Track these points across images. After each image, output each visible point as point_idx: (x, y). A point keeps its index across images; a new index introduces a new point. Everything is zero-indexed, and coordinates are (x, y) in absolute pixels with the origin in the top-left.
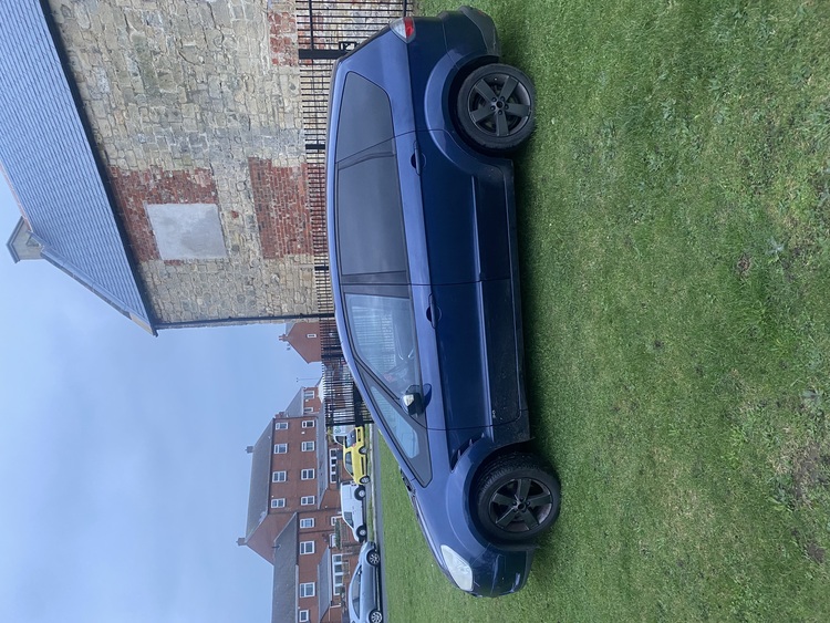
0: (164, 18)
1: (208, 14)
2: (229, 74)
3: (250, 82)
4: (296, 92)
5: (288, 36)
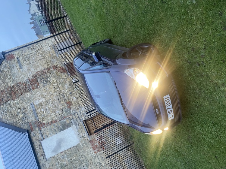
0: (66, 155)
1: (76, 149)
2: (85, 162)
3: (91, 162)
4: (103, 159)
5: (96, 144)
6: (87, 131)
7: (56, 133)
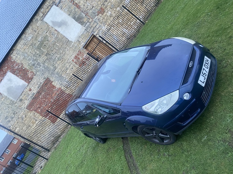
2: (60, 56)
3: (64, 61)
5: (80, 57)
6: (86, 43)
7: (69, 15)
